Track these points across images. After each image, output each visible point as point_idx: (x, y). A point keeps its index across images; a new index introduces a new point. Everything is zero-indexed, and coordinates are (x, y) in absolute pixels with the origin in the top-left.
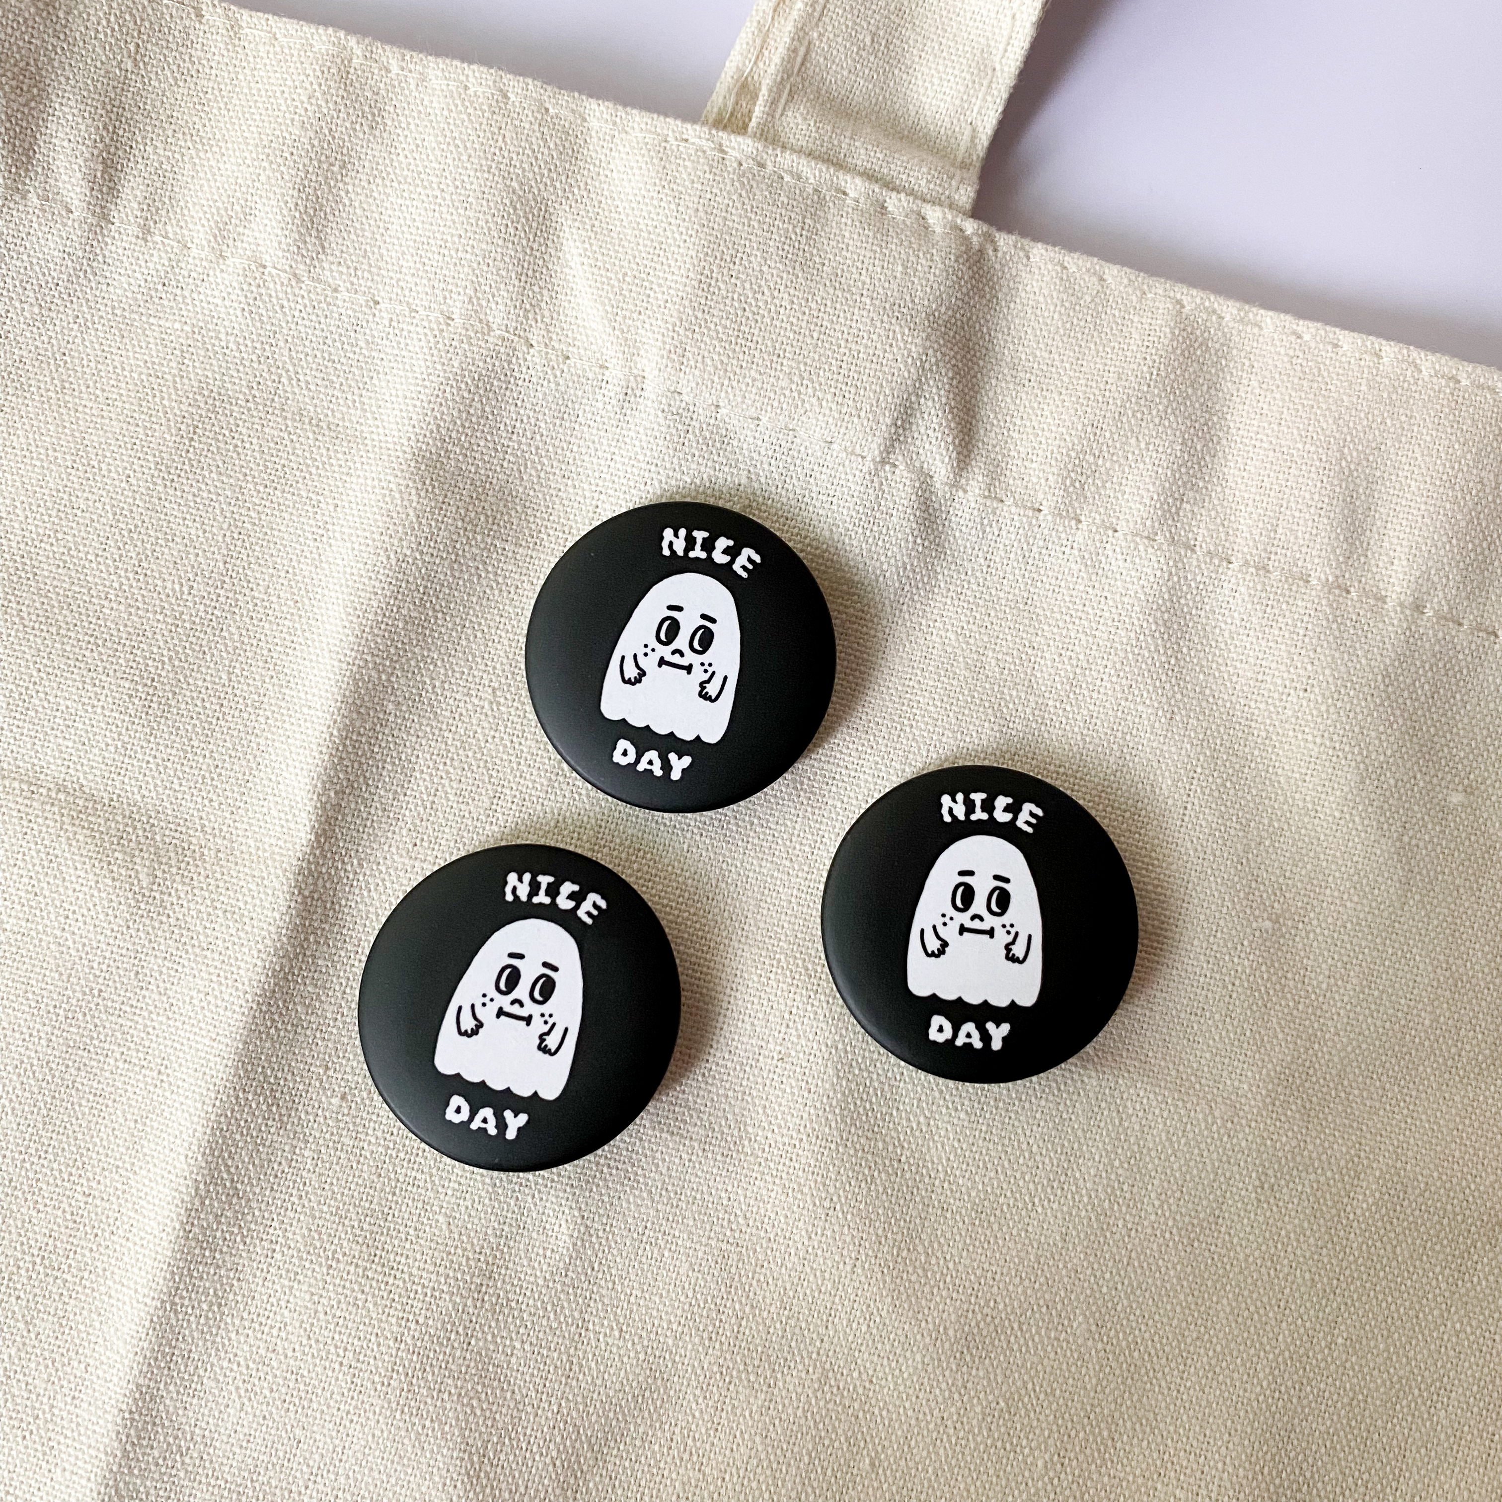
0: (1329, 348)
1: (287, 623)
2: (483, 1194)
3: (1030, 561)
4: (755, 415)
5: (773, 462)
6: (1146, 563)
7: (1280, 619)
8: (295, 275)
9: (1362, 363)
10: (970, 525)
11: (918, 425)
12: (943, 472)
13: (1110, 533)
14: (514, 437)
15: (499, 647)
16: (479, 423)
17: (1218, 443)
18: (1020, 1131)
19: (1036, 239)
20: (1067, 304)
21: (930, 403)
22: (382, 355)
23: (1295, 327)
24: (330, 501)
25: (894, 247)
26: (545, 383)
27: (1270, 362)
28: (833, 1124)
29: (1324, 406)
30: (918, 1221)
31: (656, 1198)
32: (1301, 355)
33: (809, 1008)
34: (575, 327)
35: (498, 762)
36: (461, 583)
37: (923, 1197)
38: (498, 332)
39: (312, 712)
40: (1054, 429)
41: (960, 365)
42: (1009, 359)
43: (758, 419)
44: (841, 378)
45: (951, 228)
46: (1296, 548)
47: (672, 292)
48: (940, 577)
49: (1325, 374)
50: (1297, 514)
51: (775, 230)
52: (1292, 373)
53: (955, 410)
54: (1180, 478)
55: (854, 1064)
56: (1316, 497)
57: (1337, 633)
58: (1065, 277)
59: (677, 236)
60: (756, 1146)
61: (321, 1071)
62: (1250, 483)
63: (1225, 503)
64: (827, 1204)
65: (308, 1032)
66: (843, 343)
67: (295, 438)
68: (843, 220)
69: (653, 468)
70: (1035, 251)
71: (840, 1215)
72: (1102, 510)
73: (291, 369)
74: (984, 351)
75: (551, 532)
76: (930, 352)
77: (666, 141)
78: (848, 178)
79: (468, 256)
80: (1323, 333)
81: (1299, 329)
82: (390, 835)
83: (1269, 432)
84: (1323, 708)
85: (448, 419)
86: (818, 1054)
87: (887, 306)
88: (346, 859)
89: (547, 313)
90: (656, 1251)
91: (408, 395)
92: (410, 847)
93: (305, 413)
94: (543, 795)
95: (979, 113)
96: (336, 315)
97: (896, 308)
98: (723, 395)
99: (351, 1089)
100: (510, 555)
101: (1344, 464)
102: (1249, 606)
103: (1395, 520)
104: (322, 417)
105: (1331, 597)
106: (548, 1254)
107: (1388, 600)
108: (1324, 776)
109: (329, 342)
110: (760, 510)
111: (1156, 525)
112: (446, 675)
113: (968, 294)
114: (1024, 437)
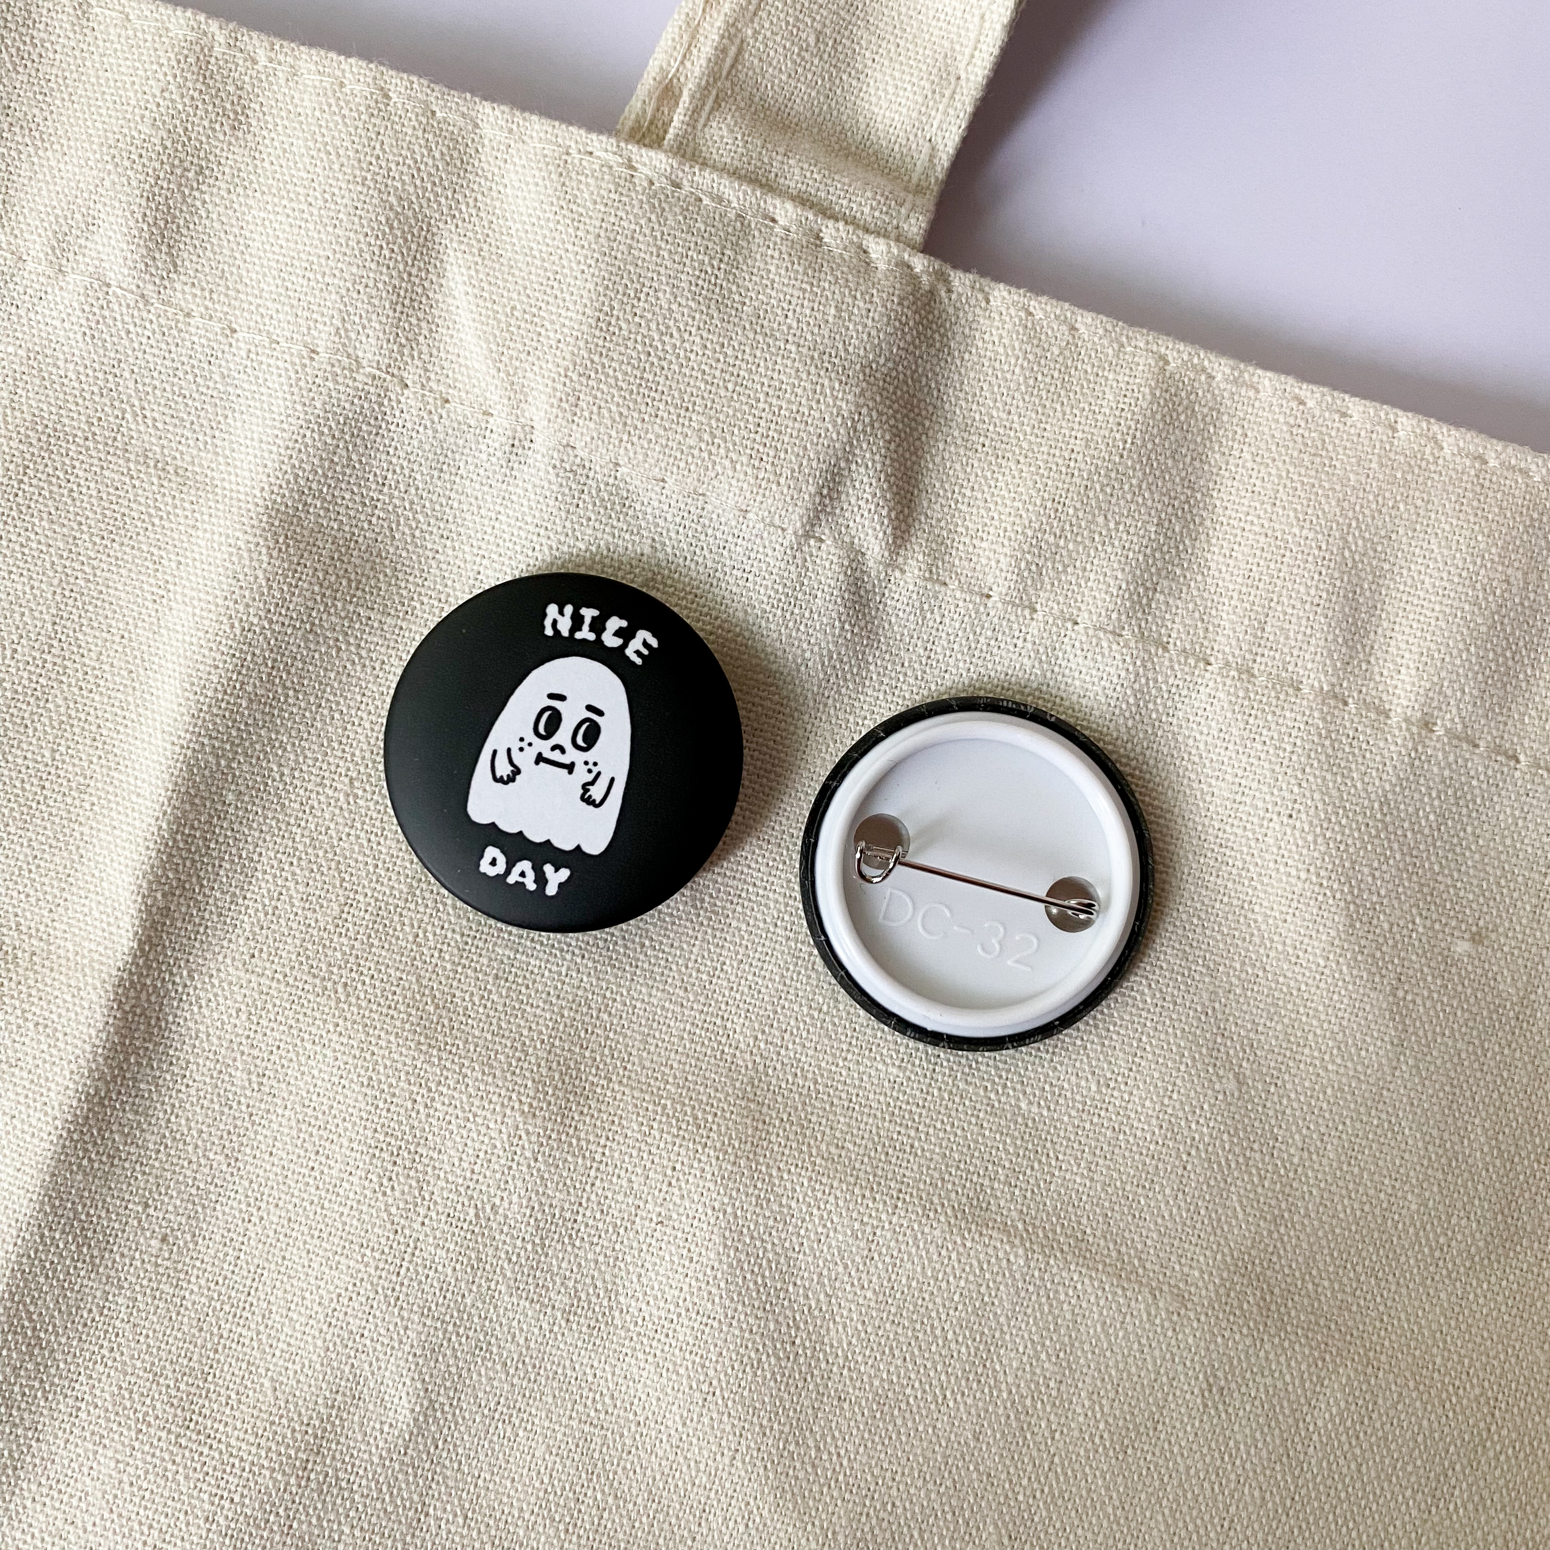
0: (1337, 417)
1: (119, 695)
2: (315, 1358)
3: (977, 653)
4: (659, 476)
5: (681, 529)
6: (1110, 661)
7: (1265, 732)
8: (143, 296)
9: (1374, 436)
10: (908, 609)
11: (848, 494)
12: (877, 549)
13: (1069, 625)
14: (386, 490)
15: (360, 730)
16: (344, 474)
17: (1201, 524)
18: (934, 1314)
19: (998, 279)
20: (1031, 357)
21: (862, 470)
22: (239, 392)
23: (1297, 391)
24: (173, 557)
25: (827, 285)
26: (421, 429)
27: (1266, 430)
28: (717, 1300)
29: (1327, 485)
30: (810, 1411)
31: (512, 1371)
32: (1303, 424)
33: (696, 1165)
34: (456, 366)
35: (353, 864)
36: (317, 656)
37: (817, 1385)
38: (368, 370)
39: (140, 801)
40: (1008, 502)
41: (900, 426)
42: (960, 420)
43: (663, 481)
44: (758, 438)
45: (897, 265)
46: (1286, 650)
47: (566, 330)
48: (872, 668)
49: (1330, 448)
50: (1290, 611)
51: (688, 262)
52: (1291, 445)
53: (892, 479)
54: (1154, 564)
55: (745, 1231)
56: (1313, 592)
57: (1330, 752)
58: (1029, 325)
59: (574, 265)
60: (628, 1318)
61: (140, 1209)
62: (1236, 572)
63: (1206, 595)
64: (705, 1388)
65: (127, 1165)
66: (762, 397)
67: (137, 483)
68: (770, 252)
69: (542, 532)
70: (996, 293)
71: (720, 1402)
72: (1061, 599)
73: (137, 403)
74: (931, 409)
75: (425, 600)
76: (864, 411)
77: (568, 154)
78: (778, 202)
79: (336, 281)
80: (1329, 399)
81: (1302, 393)
82: (225, 943)
83: (1262, 513)
84: (1310, 838)
85: (308, 468)
86: (703, 1218)
87: (816, 355)
88: (175, 970)
89: (425, 349)
90: (509, 1429)
91: (264, 438)
92: (247, 958)
93: (150, 455)
94: (401, 903)
95: (939, 128)
96: (188, 344)
97: (826, 357)
98: (622, 451)
99: (173, 1230)
100: (376, 625)
101: (1347, 553)
102: (1229, 715)
103: (1404, 621)
104: (169, 459)
105: (1325, 709)
106: (386, 1428)
107: (1392, 714)
108: (1307, 916)
109: (180, 374)
110: (665, 585)
111: (1123, 618)
112: (297, 762)
113: (913, 343)
114: (975, 511)
